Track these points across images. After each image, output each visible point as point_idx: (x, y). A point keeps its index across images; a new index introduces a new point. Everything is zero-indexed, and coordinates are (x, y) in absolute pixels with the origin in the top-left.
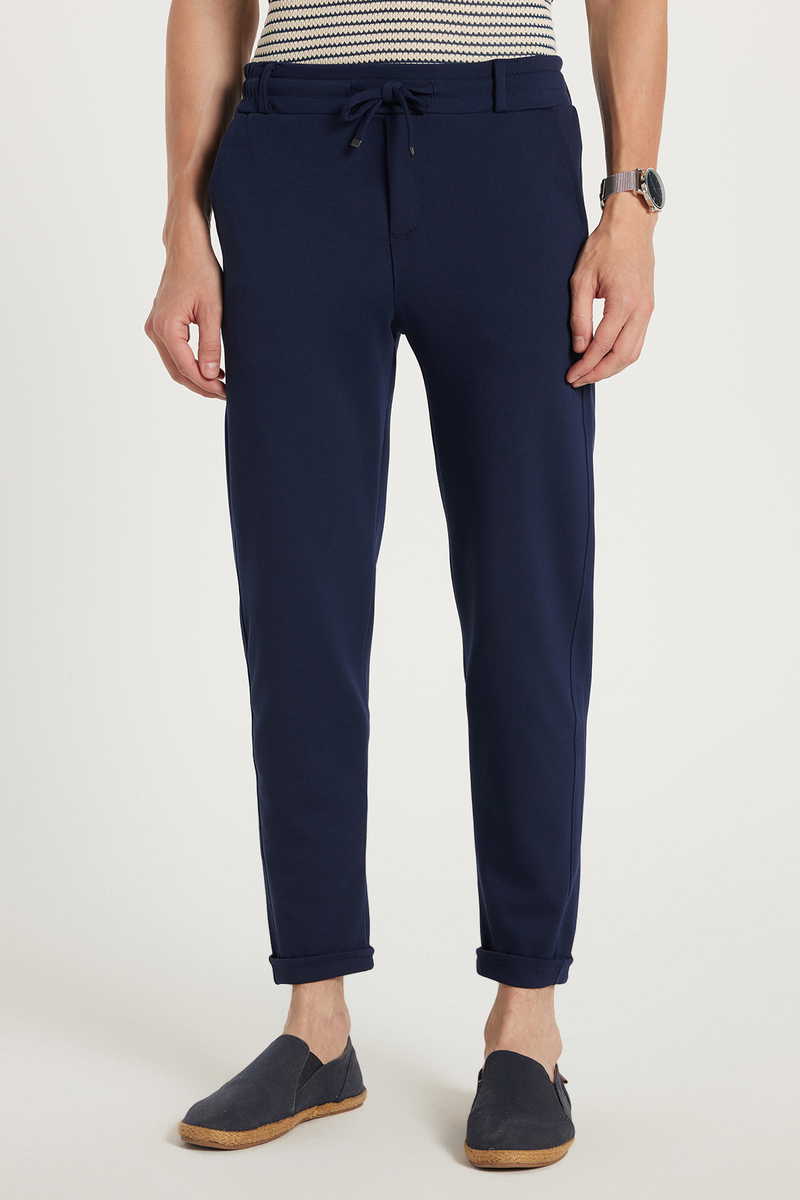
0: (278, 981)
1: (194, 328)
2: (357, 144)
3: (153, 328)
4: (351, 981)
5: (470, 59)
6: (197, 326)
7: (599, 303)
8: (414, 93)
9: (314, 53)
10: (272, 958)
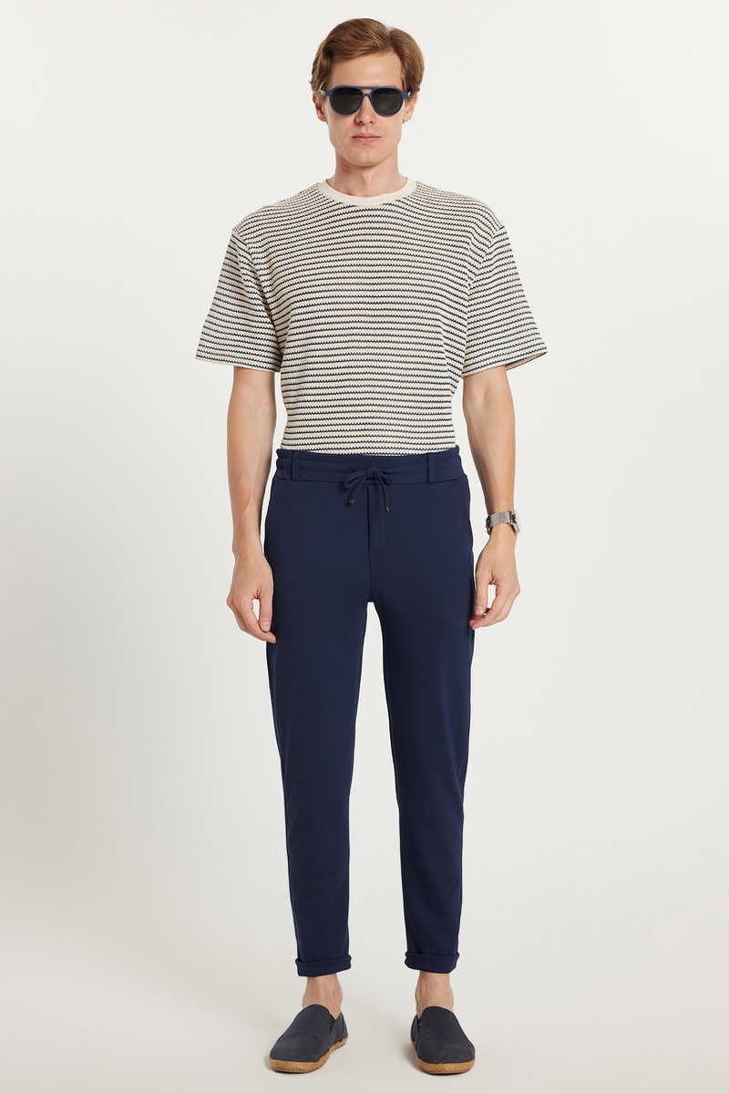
0: (300, 974)
1: (256, 602)
2: (353, 502)
3: (233, 603)
4: (341, 975)
5: (417, 452)
6: (258, 601)
7: (492, 588)
8: (384, 473)
9: (319, 446)
10: (297, 961)
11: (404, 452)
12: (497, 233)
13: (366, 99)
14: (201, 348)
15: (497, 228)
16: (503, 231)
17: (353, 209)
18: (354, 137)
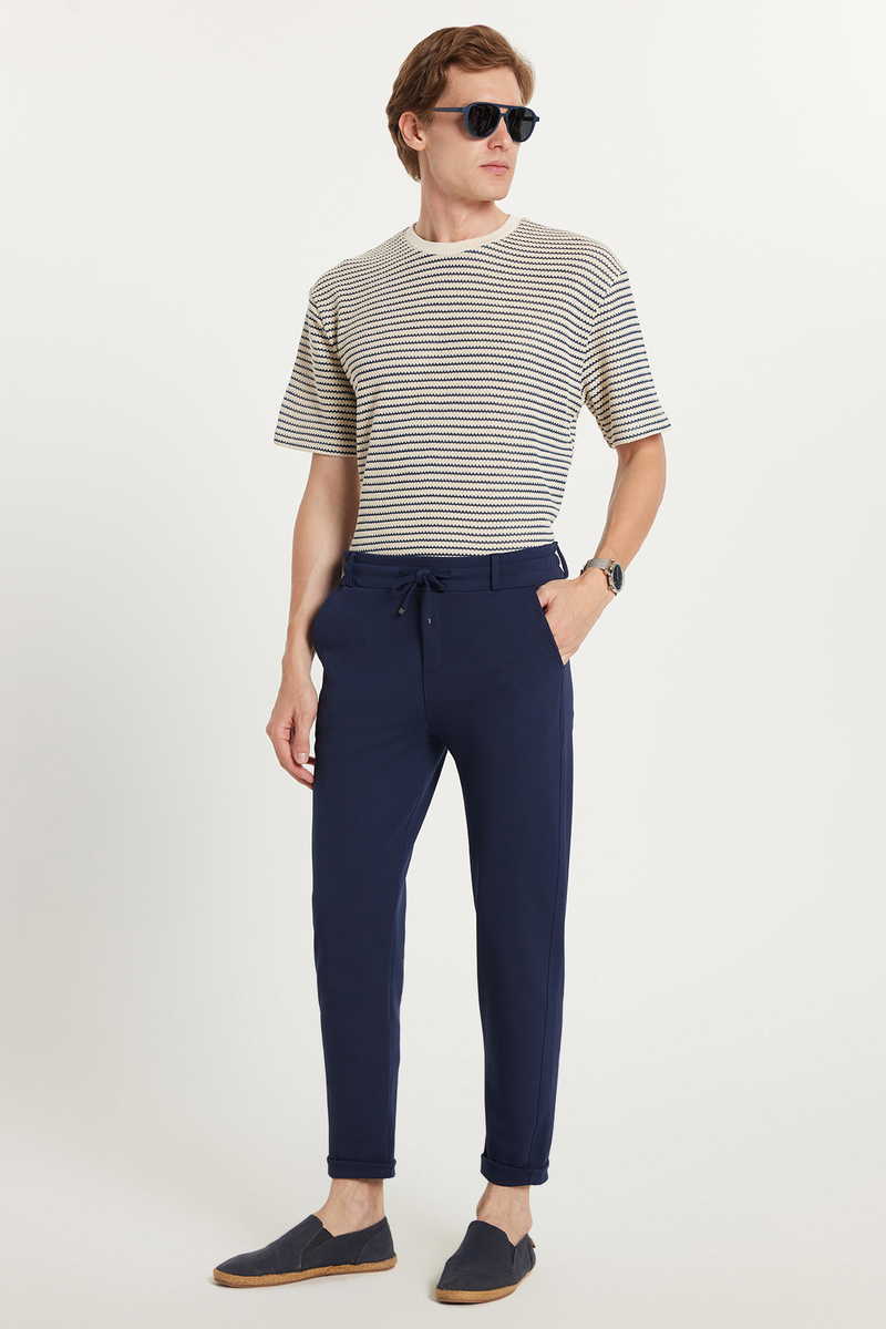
2: (401, 611)
5: (481, 553)
8: (437, 578)
10: (329, 1159)
11: (465, 552)
12: (616, 279)
13: (502, 119)
14: (279, 431)
15: (618, 273)
16: (624, 277)
17: (432, 258)
18: (483, 166)
